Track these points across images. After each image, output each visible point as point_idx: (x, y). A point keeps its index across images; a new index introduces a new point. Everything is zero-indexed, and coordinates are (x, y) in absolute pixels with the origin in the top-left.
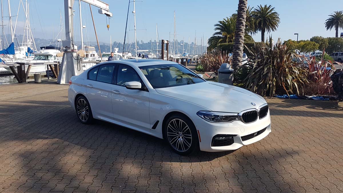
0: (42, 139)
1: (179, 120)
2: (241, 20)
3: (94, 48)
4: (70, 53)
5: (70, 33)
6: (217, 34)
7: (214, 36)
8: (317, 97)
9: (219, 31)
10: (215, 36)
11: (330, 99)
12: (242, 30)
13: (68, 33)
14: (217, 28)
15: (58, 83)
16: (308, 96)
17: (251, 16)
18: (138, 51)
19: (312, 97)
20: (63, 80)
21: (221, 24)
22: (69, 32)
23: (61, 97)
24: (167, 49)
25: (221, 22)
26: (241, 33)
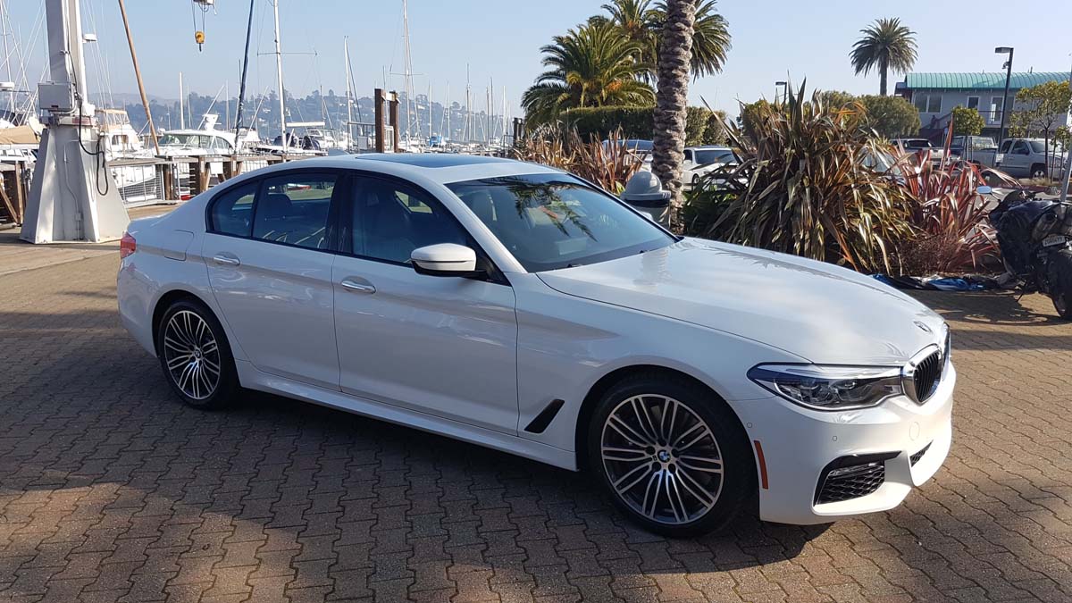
0: (43, 486)
1: (665, 400)
2: (680, 30)
3: (125, 113)
4: (68, 132)
5: (67, 56)
6: (550, 78)
7: (540, 83)
8: (947, 281)
9: (554, 68)
10: (544, 85)
11: (985, 288)
12: (682, 63)
13: (57, 57)
14: (550, 59)
15: (27, 239)
16: (919, 278)
17: (647, 25)
18: (288, 125)
19: (930, 280)
20: (47, 229)
21: (560, 47)
22: (63, 54)
23: (58, 293)
24: (393, 122)
25: (560, 40)
26: (680, 73)
